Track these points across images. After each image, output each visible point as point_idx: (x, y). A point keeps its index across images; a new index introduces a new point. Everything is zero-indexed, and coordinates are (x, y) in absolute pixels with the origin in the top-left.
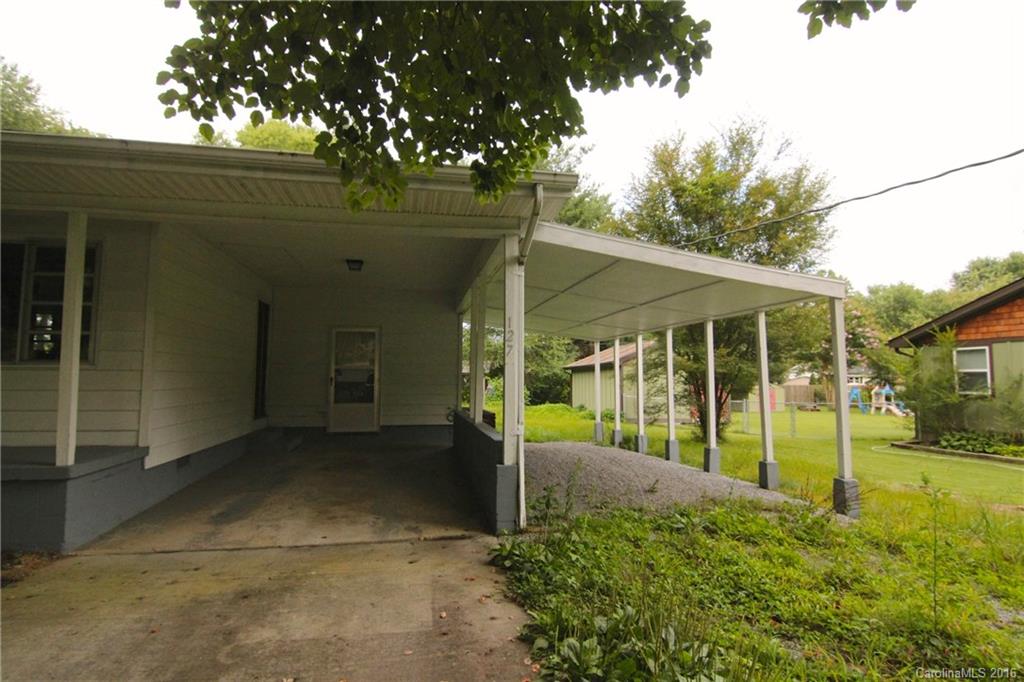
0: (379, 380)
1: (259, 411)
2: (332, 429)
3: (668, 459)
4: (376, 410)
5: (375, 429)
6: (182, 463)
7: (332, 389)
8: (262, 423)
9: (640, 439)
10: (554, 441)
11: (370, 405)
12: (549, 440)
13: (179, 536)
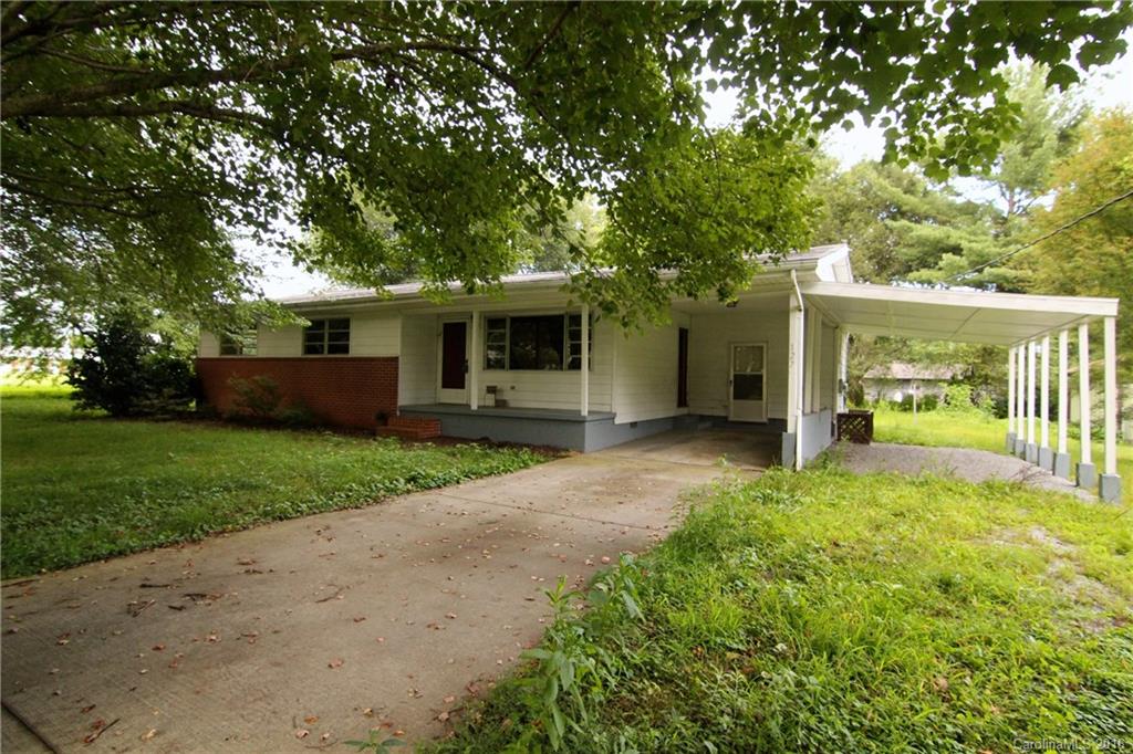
0: (767, 383)
1: (682, 401)
2: (732, 418)
3: (1038, 465)
4: (764, 406)
5: (765, 420)
6: (633, 425)
7: (732, 388)
8: (684, 411)
9: (1027, 448)
10: (954, 446)
11: (759, 402)
12: (947, 446)
13: (628, 454)
